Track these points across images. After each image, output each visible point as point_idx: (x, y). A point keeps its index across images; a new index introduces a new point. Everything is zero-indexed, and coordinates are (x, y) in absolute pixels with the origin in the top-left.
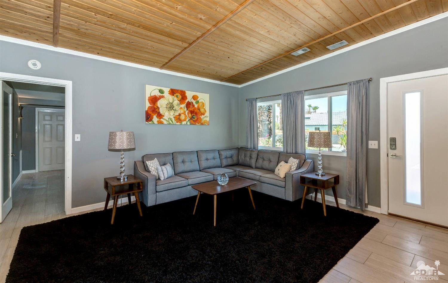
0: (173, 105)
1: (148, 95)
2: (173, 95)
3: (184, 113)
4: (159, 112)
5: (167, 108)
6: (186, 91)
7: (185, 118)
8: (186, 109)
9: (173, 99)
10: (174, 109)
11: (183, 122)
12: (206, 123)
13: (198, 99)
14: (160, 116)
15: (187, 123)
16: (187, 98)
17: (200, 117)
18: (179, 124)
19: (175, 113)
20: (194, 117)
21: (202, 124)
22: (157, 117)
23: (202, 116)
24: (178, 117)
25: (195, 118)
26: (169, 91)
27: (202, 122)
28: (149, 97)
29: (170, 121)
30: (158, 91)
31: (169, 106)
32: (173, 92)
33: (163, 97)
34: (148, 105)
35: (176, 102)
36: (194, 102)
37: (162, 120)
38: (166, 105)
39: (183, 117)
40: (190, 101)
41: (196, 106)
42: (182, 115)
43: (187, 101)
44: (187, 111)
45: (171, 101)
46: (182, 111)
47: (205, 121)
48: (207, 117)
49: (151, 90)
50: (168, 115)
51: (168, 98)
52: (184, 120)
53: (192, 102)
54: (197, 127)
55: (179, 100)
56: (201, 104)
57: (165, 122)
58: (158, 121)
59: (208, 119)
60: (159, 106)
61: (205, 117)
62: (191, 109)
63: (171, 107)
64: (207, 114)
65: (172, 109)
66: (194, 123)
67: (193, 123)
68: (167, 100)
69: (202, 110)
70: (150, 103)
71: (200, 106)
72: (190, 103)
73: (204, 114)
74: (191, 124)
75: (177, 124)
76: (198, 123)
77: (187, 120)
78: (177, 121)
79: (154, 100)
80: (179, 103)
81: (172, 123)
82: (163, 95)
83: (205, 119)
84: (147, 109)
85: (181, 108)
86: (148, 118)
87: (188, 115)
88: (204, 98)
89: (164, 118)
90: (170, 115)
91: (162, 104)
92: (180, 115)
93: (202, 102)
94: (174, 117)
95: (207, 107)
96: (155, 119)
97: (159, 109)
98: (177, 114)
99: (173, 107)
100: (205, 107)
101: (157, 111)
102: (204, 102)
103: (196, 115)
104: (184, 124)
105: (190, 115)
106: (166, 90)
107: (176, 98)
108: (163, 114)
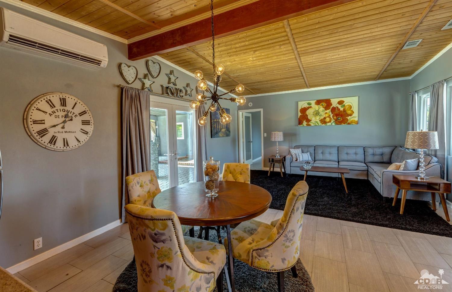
0: (319, 112)
1: (299, 108)
2: (319, 105)
3: (329, 116)
4: (308, 118)
5: (313, 114)
6: (331, 99)
7: (330, 121)
8: (330, 113)
9: (319, 107)
10: (319, 114)
11: (328, 123)
12: (353, 122)
13: (344, 104)
14: (308, 121)
15: (332, 124)
16: (332, 105)
17: (347, 118)
18: (324, 125)
19: (320, 117)
20: (339, 118)
21: (349, 124)
22: (306, 121)
23: (348, 117)
24: (323, 120)
25: (341, 119)
26: (316, 102)
27: (349, 122)
28: (300, 109)
29: (316, 124)
30: (307, 104)
31: (316, 113)
32: (318, 102)
33: (311, 107)
34: (300, 114)
35: (322, 109)
36: (339, 106)
37: (309, 123)
38: (313, 112)
39: (328, 120)
40: (335, 106)
41: (342, 109)
42: (327, 118)
43: (331, 107)
44: (332, 115)
45: (317, 109)
46: (327, 115)
47: (352, 122)
48: (355, 117)
49: (302, 104)
50: (315, 120)
51: (315, 107)
52: (329, 122)
53: (337, 107)
54: (343, 126)
55: (324, 107)
56: (347, 107)
57: (312, 125)
58: (307, 124)
59: (356, 119)
60: (308, 114)
61: (353, 117)
62: (336, 113)
63: (317, 113)
64: (356, 114)
65: (318, 115)
66: (340, 124)
67: (338, 123)
68: (314, 109)
69: (349, 112)
70: (301, 113)
71: (346, 109)
72: (335, 108)
73: (351, 115)
74: (336, 125)
75: (322, 125)
76: (344, 124)
77: (332, 122)
78: (322, 123)
79: (304, 110)
80: (324, 109)
81: (317, 125)
82: (311, 106)
83: (352, 119)
84: (299, 117)
85: (326, 113)
86: (300, 123)
87: (333, 118)
88: (352, 102)
89: (311, 121)
90: (317, 119)
91: (309, 112)
92: (325, 118)
93: (349, 105)
94: (320, 121)
95: (355, 109)
96: (305, 123)
97: (307, 116)
98: (323, 118)
99: (319, 113)
100: (352, 109)
101: (306, 118)
102: (351, 104)
103: (342, 117)
104: (329, 125)
105: (335, 117)
106: (313, 102)
107: (321, 106)
108: (311, 119)
